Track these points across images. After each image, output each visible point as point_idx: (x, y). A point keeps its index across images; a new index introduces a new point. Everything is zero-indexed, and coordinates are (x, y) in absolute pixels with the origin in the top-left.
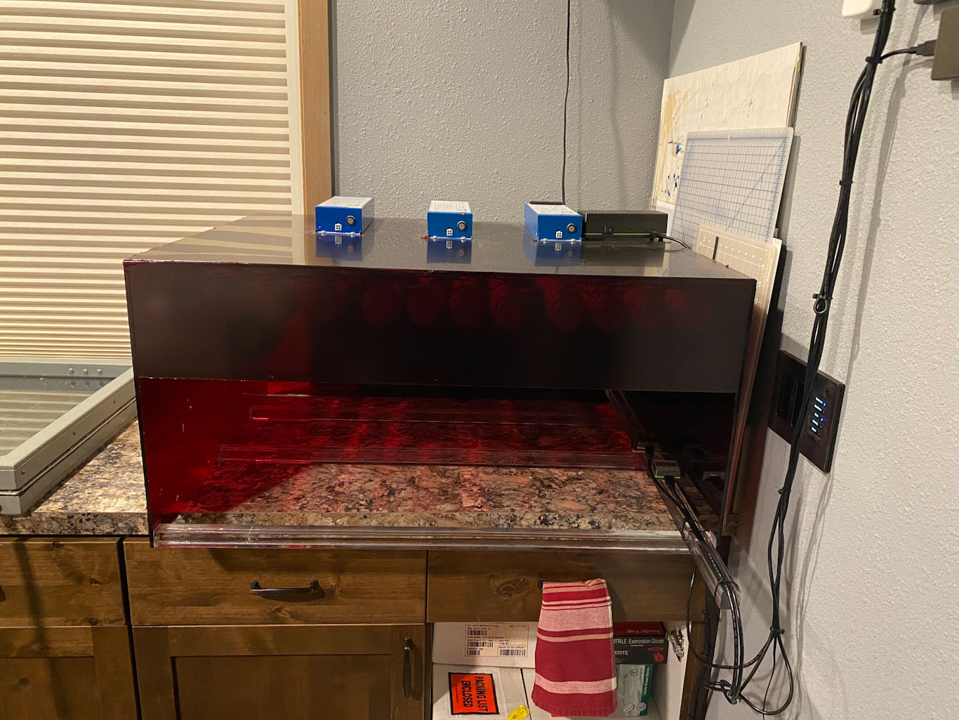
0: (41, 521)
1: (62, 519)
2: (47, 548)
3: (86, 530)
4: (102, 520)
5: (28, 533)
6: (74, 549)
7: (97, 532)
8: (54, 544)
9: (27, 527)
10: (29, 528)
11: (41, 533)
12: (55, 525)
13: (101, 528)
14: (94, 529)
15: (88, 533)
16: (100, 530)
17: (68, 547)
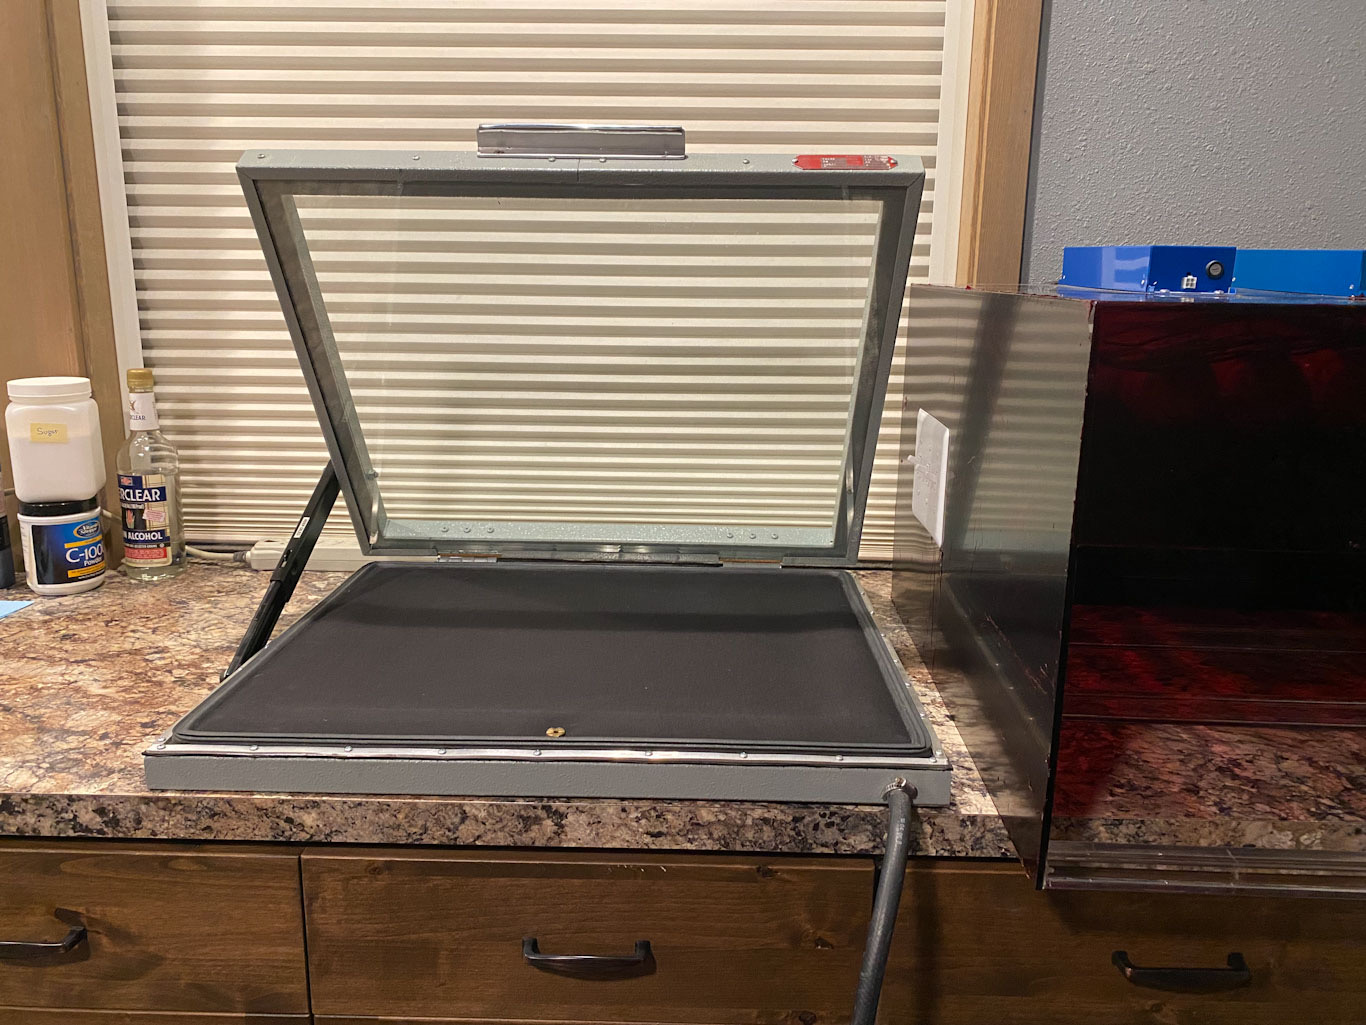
0: (744, 826)
1: (782, 822)
2: (746, 877)
3: (822, 845)
4: (855, 827)
5: (716, 848)
6: (795, 878)
7: (843, 849)
8: (758, 870)
9: (716, 836)
10: (719, 839)
11: (738, 848)
12: (768, 833)
13: (851, 841)
14: (837, 843)
15: (826, 851)
16: (849, 845)
17: (785, 876)
